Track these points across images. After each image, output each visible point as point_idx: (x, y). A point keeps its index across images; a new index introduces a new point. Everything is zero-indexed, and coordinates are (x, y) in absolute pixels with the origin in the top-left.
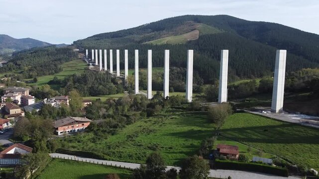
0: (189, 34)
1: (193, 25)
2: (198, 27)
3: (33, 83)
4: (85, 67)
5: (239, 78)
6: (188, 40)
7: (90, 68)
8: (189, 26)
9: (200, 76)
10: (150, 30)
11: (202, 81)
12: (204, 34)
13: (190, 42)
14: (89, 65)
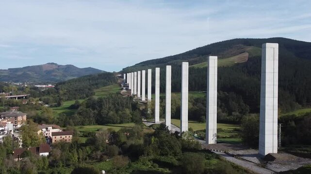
0: (237, 56)
1: (243, 48)
2: (248, 49)
3: (56, 107)
4: (117, 91)
5: (300, 106)
6: (236, 62)
7: (121, 93)
8: (238, 49)
9: (245, 103)
10: (196, 55)
11: (248, 108)
12: (254, 56)
13: (238, 64)
14: (122, 89)
